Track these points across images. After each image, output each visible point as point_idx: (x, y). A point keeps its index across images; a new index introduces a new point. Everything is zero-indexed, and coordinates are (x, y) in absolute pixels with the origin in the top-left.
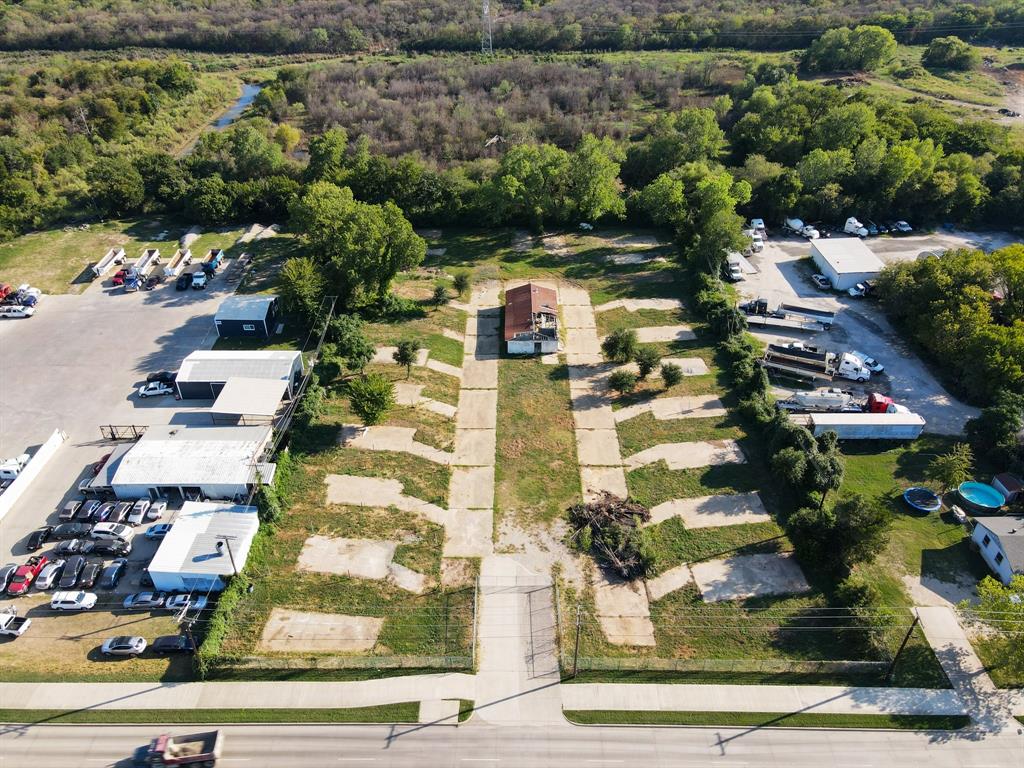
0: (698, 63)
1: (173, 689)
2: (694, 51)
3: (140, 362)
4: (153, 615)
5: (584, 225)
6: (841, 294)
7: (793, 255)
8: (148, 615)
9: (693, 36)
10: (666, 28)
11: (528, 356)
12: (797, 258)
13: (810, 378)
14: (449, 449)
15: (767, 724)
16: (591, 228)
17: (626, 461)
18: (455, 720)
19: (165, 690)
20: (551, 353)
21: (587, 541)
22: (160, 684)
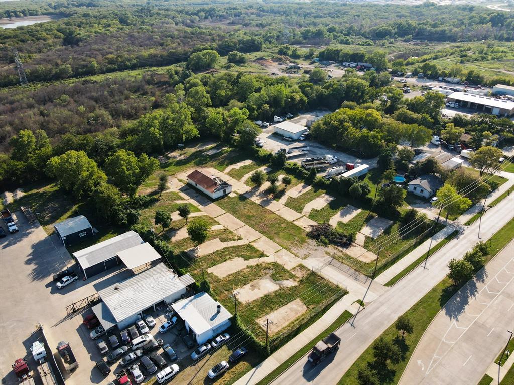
0: (139, 74)
1: (262, 367)
2: (132, 70)
3: (31, 276)
4: (211, 355)
5: (179, 145)
6: (298, 140)
7: (268, 133)
8: (208, 356)
9: (128, 63)
10: (111, 62)
11: (223, 197)
12: (270, 134)
13: (322, 168)
14: (240, 239)
15: (427, 257)
16: (183, 145)
17: (303, 213)
18: (362, 308)
19: (259, 369)
20: (230, 193)
21: (327, 241)
22: (254, 369)
